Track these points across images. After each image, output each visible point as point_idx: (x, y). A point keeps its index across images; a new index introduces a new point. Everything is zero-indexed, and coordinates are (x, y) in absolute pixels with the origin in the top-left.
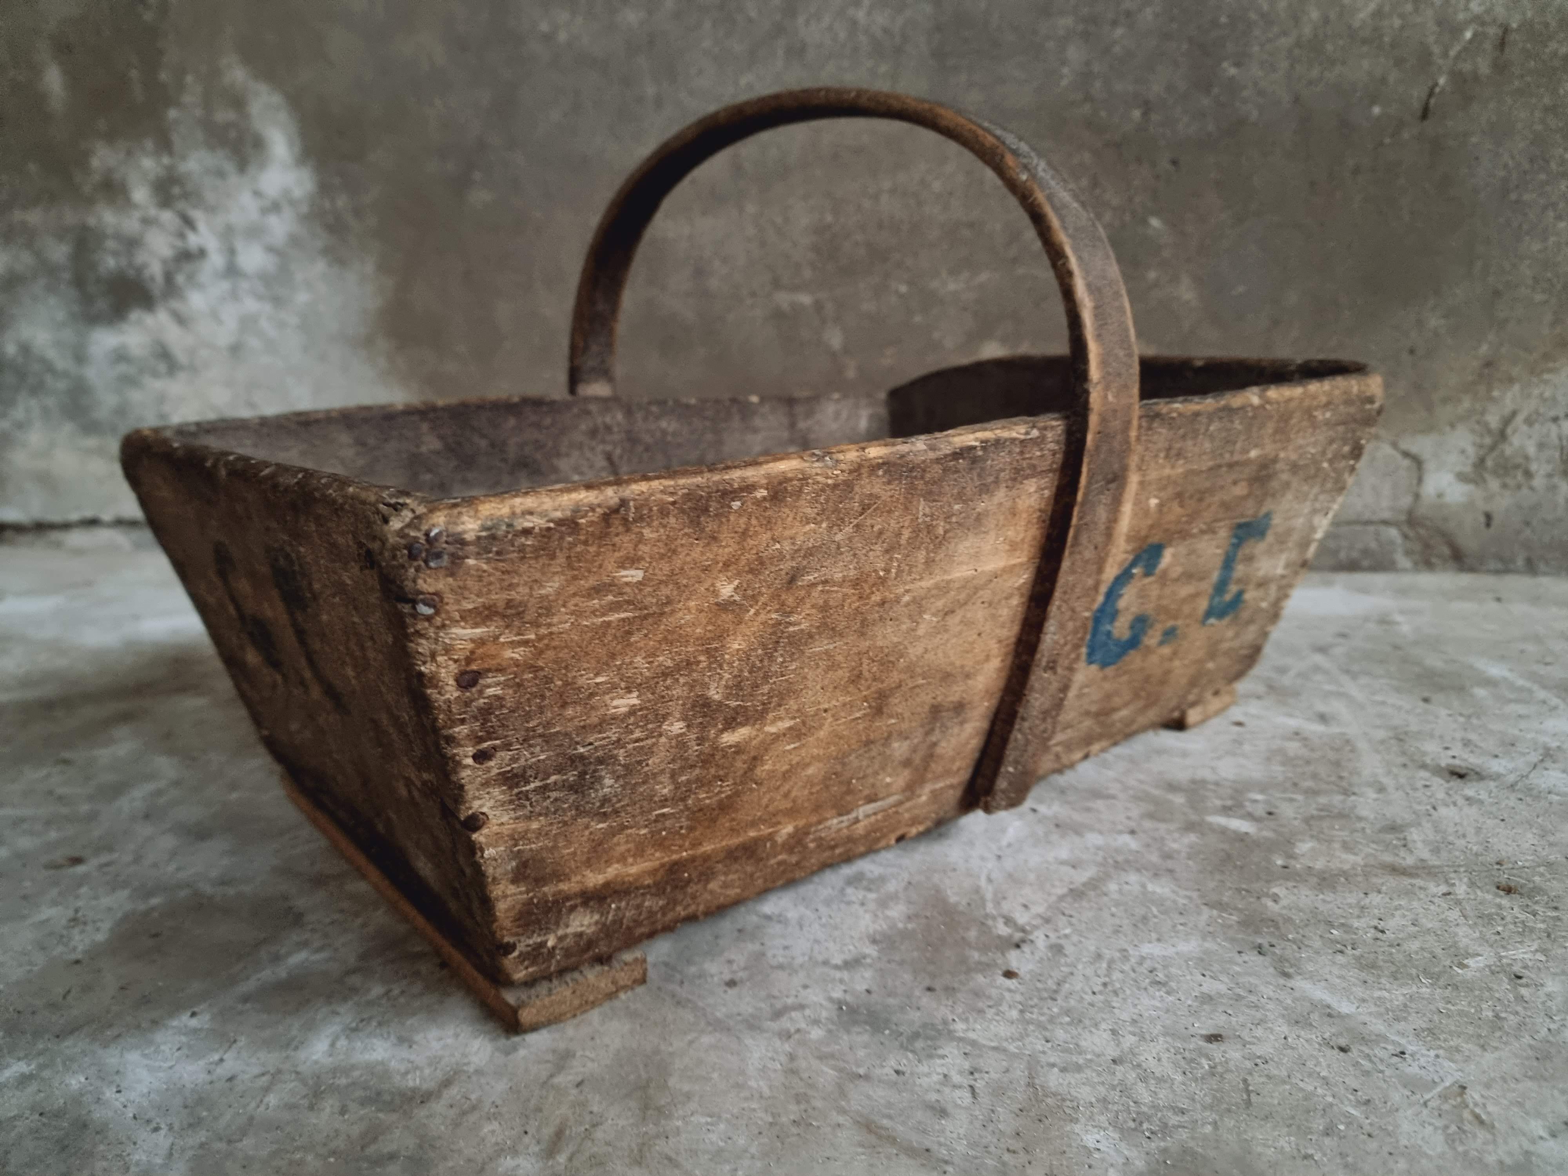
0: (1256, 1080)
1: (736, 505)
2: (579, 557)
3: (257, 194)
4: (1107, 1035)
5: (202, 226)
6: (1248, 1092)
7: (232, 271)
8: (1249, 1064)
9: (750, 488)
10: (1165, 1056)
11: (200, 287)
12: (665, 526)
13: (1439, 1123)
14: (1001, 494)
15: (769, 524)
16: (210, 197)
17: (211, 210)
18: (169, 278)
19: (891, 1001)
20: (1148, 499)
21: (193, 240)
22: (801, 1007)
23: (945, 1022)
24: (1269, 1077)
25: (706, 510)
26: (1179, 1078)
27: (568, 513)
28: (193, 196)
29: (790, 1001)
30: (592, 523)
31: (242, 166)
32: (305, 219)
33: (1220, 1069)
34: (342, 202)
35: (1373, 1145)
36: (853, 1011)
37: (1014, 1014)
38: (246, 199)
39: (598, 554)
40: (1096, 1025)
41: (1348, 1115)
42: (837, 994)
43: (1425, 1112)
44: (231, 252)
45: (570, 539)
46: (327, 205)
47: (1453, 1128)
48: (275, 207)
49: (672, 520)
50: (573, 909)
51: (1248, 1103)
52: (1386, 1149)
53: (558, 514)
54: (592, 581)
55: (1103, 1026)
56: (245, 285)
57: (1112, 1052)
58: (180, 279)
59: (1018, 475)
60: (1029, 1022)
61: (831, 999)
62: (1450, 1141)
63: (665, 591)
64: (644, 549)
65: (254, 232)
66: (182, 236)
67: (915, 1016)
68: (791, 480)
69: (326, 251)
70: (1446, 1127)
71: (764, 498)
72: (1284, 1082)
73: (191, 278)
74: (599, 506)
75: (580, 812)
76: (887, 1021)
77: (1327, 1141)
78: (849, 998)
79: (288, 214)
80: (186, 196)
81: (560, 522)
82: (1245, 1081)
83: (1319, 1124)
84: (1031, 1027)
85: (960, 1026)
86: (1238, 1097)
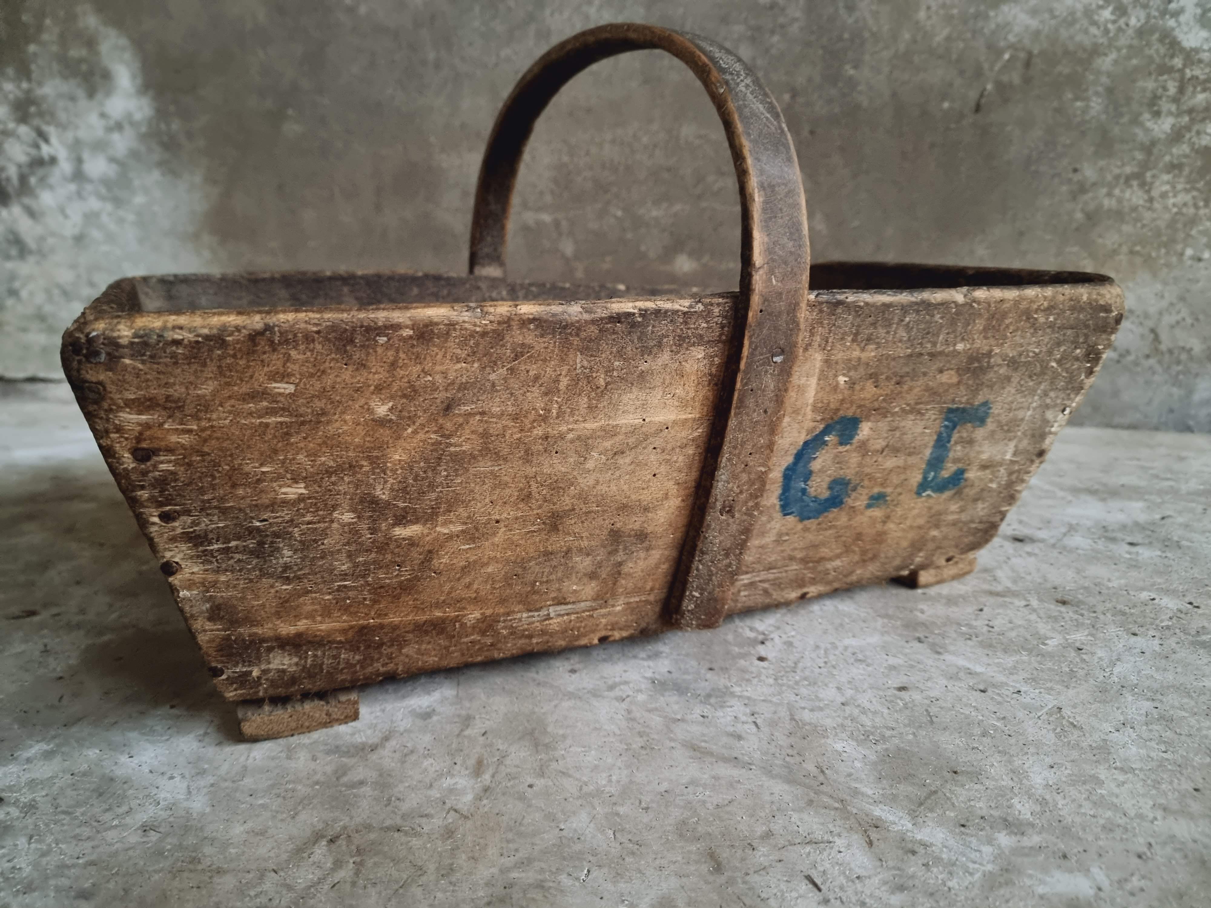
1: (382, 340)
2: (230, 368)
3: (103, 115)
5: (54, 140)
7: (79, 176)
8: (927, 702)
9: (397, 327)
10: (874, 700)
11: (51, 188)
12: (312, 351)
14: (665, 357)
15: (418, 359)
16: (62, 116)
17: (63, 127)
18: (23, 179)
20: (836, 376)
21: (46, 150)
24: (941, 708)
25: (351, 341)
27: (215, 331)
28: (49, 115)
30: (238, 342)
31: (91, 94)
32: (143, 138)
33: (910, 705)
34: (176, 125)
35: (1012, 741)
36: (663, 683)
38: (93, 119)
39: (248, 367)
43: (1040, 722)
44: (79, 161)
45: (219, 352)
46: (163, 126)
48: (119, 127)
49: (319, 347)
50: (270, 650)
51: (932, 722)
52: (1022, 742)
53: (206, 331)
54: (245, 389)
56: (89, 187)
58: (33, 180)
59: (682, 342)
63: (319, 404)
64: (291, 367)
65: (99, 146)
66: (37, 147)
67: (704, 684)
68: (437, 324)
69: (160, 164)
70: (1055, 729)
71: (411, 337)
72: (950, 710)
73: (42, 180)
74: (244, 327)
75: (264, 574)
79: (129, 132)
80: (41, 114)
81: (207, 338)
82: (927, 710)
83: (977, 731)
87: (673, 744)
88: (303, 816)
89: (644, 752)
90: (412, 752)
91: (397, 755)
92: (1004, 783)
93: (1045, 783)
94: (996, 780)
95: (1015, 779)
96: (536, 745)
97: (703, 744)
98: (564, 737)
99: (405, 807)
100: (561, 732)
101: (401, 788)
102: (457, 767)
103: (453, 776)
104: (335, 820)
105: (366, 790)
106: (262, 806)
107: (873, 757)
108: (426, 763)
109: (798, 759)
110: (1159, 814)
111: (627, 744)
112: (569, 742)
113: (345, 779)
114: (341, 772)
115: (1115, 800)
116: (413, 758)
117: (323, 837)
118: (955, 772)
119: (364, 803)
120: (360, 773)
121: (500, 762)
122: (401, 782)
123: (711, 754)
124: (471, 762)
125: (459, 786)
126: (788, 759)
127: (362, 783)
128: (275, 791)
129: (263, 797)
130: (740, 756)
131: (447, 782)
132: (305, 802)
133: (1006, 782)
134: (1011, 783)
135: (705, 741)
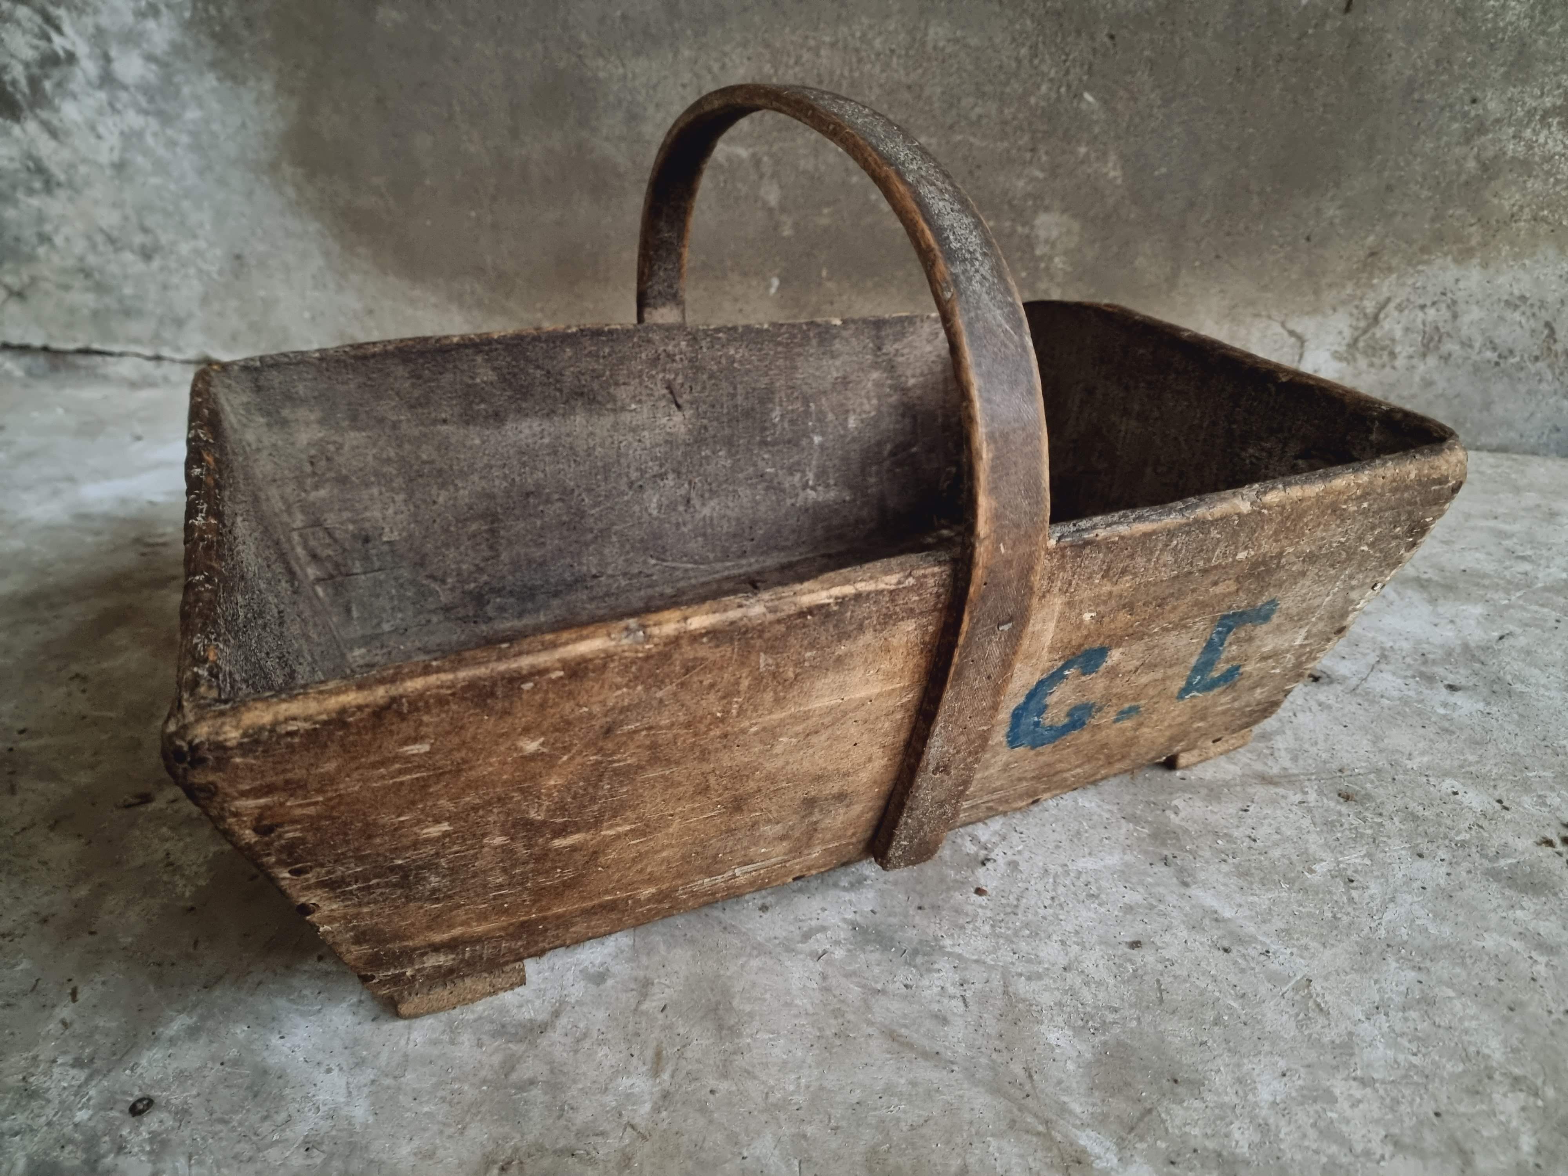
0: (1166, 980)
4: (1057, 946)
6: (1161, 991)
8: (1160, 967)
10: (1101, 963)
13: (1293, 1011)
19: (893, 920)
22: (823, 929)
23: (936, 939)
24: (1175, 977)
26: (1112, 981)
29: (814, 923)
33: (1140, 972)
35: (1247, 1032)
36: (864, 931)
37: (987, 929)
40: (1049, 937)
41: (1230, 1008)
42: (850, 916)
43: (1283, 1002)
47: (1302, 1015)
51: (1161, 1000)
52: (1257, 1034)
55: (1055, 937)
57: (1063, 961)
60: (999, 936)
61: (845, 920)
62: (1300, 1026)
67: (911, 933)
70: (1298, 1015)
72: (1185, 981)
76: (892, 939)
77: (1216, 1029)
78: (859, 918)
82: (1158, 981)
83: (1210, 1015)
84: (1002, 941)
85: (947, 942)
86: (1154, 996)
87: (870, 1030)
88: (473, 1131)
89: (838, 1042)
90: (585, 1035)
91: (569, 1040)
92: (1227, 1099)
93: (1271, 1099)
94: (1218, 1094)
95: (1241, 1093)
96: (720, 1027)
97: (903, 1031)
98: (751, 1015)
99: (580, 1118)
100: (748, 1008)
101: (573, 1092)
102: (634, 1061)
103: (629, 1074)
104: (506, 1138)
105: (536, 1094)
106: (429, 1115)
107: (1088, 1056)
108: (601, 1052)
109: (1006, 1055)
110: (1389, 1149)
111: (820, 1029)
112: (756, 1024)
113: (514, 1077)
114: (510, 1065)
115: (1344, 1128)
116: (587, 1044)
117: (495, 1162)
118: (1176, 1081)
119: (535, 1113)
120: (529, 1069)
121: (680, 1053)
122: (575, 1082)
123: (911, 1046)
124: (649, 1053)
125: (636, 1090)
126: (995, 1056)
127: (532, 1082)
128: (440, 1094)
129: (428, 1102)
130: (942, 1050)
131: (624, 1083)
132: (474, 1111)
133: (1230, 1098)
134: (1235, 1100)
135: (905, 1026)
